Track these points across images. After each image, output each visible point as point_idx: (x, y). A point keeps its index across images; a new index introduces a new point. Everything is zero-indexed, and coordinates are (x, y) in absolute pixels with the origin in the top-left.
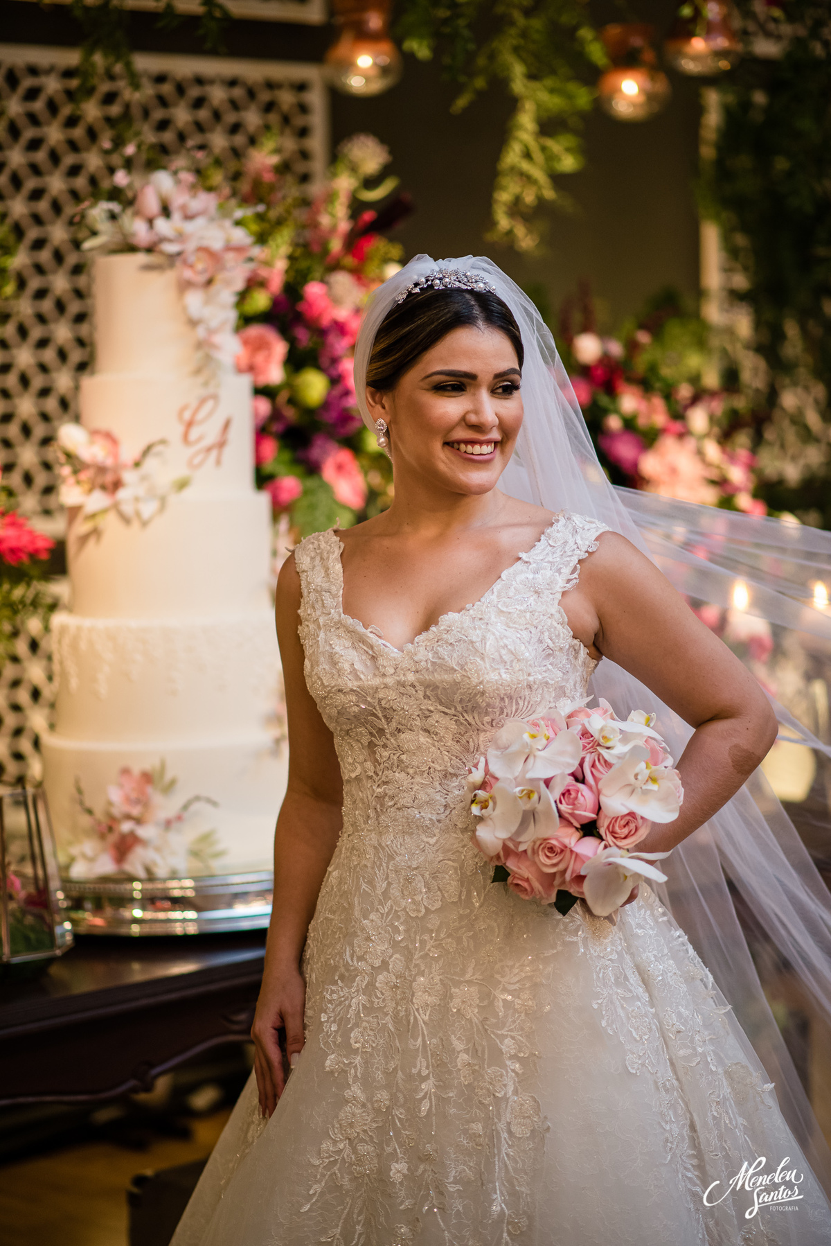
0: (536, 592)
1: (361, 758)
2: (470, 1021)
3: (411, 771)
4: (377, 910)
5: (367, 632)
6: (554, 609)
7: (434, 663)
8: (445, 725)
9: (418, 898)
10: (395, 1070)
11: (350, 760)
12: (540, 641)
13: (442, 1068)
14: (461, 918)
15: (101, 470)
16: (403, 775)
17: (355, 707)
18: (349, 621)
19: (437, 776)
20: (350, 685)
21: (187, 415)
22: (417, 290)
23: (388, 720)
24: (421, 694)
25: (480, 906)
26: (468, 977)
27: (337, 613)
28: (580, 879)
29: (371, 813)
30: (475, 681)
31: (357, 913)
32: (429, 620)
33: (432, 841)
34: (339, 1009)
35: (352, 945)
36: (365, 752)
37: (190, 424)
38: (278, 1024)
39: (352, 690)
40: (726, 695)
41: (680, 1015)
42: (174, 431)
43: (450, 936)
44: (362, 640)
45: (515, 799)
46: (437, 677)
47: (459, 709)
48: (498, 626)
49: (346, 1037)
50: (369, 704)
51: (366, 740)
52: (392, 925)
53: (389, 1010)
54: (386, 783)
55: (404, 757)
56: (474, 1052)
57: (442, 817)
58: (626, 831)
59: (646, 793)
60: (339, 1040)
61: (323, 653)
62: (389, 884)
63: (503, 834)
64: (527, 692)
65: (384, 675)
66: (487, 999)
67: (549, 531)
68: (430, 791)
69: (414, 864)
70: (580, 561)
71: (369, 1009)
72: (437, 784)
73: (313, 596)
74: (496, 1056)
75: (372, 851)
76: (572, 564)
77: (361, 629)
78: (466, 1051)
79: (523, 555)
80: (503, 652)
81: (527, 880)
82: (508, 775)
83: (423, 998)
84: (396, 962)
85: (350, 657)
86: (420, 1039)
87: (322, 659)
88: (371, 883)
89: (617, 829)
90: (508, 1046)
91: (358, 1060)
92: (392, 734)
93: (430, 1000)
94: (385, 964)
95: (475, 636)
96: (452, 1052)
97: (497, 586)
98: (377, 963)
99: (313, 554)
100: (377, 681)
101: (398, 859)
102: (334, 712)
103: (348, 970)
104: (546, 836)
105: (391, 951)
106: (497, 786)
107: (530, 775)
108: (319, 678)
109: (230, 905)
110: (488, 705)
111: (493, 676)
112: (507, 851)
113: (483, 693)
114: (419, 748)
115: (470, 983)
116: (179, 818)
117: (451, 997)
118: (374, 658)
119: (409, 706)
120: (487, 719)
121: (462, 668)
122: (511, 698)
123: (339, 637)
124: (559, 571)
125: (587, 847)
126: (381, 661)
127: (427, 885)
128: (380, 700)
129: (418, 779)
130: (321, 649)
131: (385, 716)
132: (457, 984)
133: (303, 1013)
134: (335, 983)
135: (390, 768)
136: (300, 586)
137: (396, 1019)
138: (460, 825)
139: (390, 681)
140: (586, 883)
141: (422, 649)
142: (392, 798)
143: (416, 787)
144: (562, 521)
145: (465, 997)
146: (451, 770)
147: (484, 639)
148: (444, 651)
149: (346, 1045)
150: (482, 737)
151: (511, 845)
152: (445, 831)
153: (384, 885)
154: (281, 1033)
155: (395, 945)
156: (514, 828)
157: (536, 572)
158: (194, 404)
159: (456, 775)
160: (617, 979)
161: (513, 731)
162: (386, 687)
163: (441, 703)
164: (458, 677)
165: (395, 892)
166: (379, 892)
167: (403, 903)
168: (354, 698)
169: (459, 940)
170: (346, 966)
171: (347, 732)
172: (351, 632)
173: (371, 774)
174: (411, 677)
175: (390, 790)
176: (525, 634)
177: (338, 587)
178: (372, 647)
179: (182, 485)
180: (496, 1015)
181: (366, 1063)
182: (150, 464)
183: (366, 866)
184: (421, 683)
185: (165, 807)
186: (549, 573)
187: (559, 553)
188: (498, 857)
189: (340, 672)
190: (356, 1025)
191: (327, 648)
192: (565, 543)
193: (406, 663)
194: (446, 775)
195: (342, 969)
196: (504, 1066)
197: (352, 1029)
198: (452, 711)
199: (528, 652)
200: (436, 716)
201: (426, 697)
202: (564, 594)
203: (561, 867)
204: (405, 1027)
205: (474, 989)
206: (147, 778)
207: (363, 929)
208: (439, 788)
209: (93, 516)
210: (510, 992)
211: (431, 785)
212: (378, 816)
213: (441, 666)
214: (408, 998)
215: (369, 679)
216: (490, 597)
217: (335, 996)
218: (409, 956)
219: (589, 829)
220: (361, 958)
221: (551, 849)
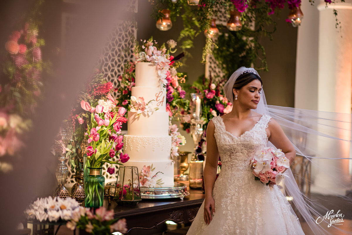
0: (261, 128)
1: (228, 158)
2: (251, 205)
3: (238, 160)
4: (232, 185)
5: (231, 135)
6: (265, 131)
7: (244, 140)
8: (245, 151)
9: (240, 183)
10: (237, 213)
11: (225, 158)
12: (263, 137)
13: (246, 213)
14: (248, 186)
15: (140, 105)
16: (237, 161)
17: (228, 148)
18: (227, 132)
19: (243, 161)
20: (228, 144)
21: (157, 96)
22: (245, 72)
23: (234, 151)
24: (241, 146)
25: (252, 184)
26: (250, 197)
27: (225, 131)
28: (274, 178)
29: (230, 168)
30: (252, 143)
31: (228, 185)
32: (242, 133)
33: (243, 172)
34: (225, 203)
35: (227, 191)
36: (229, 156)
37: (158, 97)
38: (210, 207)
39: (228, 145)
40: (289, 148)
41: (283, 205)
42: (155, 98)
43: (246, 189)
44: (230, 136)
45: (261, 164)
46: (245, 143)
47: (248, 148)
48: (256, 134)
49: (227, 207)
50: (231, 147)
51: (229, 154)
52: (235, 188)
53: (235, 203)
54: (233, 162)
55: (237, 157)
56: (252, 210)
57: (244, 168)
58: (281, 169)
59: (284, 163)
60: (226, 208)
61: (222, 138)
62: (234, 180)
63: (260, 171)
64: (260, 146)
65: (234, 142)
66: (254, 201)
67: (262, 117)
68: (242, 164)
69: (239, 177)
70: (268, 123)
71: (231, 203)
72: (243, 162)
73: (218, 128)
74: (256, 211)
75: (230, 174)
76: (267, 123)
77: (230, 134)
78: (250, 210)
79: (258, 122)
80: (257, 138)
81: (264, 179)
82: (259, 161)
83: (242, 201)
84: (236, 194)
85: (228, 139)
86: (241, 208)
87: (222, 139)
88: (230, 180)
89: (280, 169)
90: (257, 209)
91: (229, 212)
92: (235, 153)
93: (243, 201)
94: (234, 195)
95: (252, 135)
96: (248, 210)
97: (254, 127)
98: (233, 194)
99: (216, 120)
100: (233, 143)
101: (236, 176)
102: (224, 149)
103: (227, 196)
104: (268, 170)
105: (235, 192)
106: (257, 162)
107: (263, 160)
108: (222, 143)
109: (162, 194)
110: (254, 148)
111: (255, 143)
112: (260, 174)
113: (253, 146)
114: (240, 156)
115: (250, 198)
116: (155, 176)
117: (247, 200)
118: (232, 139)
119: (239, 148)
120: (253, 151)
121: (250, 141)
122: (258, 147)
123: (225, 135)
124: (265, 124)
125: (275, 172)
126: (234, 140)
127: (242, 180)
128: (233, 147)
129: (240, 161)
130: (222, 137)
131: (234, 150)
132: (248, 198)
133: (215, 205)
134: (224, 198)
135: (234, 159)
136: (215, 126)
137: (237, 204)
138: (247, 170)
139: (236, 143)
140: (276, 179)
141: (242, 138)
142: (234, 165)
143: (239, 163)
144: (264, 116)
145: (250, 200)
146: (246, 160)
147: (253, 136)
148: (246, 138)
149: (227, 210)
150: (252, 154)
151: (261, 173)
152: (245, 171)
153: (233, 180)
154: (211, 208)
155: (236, 191)
156: (261, 170)
157: (261, 125)
158: (158, 93)
159: (247, 161)
160: (274, 198)
161: (258, 152)
162: (235, 144)
163: (245, 148)
164: (249, 143)
165: (236, 181)
166: (232, 182)
167: (237, 184)
168: (228, 146)
169: (248, 190)
170: (226, 195)
171: (225, 153)
172: (228, 134)
173: (230, 160)
174: (240, 143)
175: (234, 163)
176: (260, 135)
177: (224, 127)
178: (232, 137)
179: (157, 109)
180: (255, 203)
181: (231, 212)
182: (150, 104)
183: (229, 177)
184: (242, 144)
185: (152, 173)
186: (263, 125)
187: (264, 121)
188: (258, 175)
189: (226, 142)
190: (229, 206)
191: (223, 137)
192: (265, 120)
193: (239, 140)
194: (245, 161)
195: (225, 196)
196: (257, 213)
197: (228, 206)
198: (247, 149)
199: (261, 139)
200: (244, 150)
201: (242, 146)
202: (266, 128)
203: (270, 176)
204: (238, 206)
205: (251, 199)
206: (149, 167)
207: (229, 188)
208: (244, 163)
209: (139, 114)
210: (258, 199)
211: (242, 162)
212: (231, 168)
213: (245, 141)
214: (239, 201)
215: (232, 143)
216: (254, 129)
217: (224, 201)
218: (239, 193)
219: (274, 169)
220: (229, 194)
221: (269, 173)
